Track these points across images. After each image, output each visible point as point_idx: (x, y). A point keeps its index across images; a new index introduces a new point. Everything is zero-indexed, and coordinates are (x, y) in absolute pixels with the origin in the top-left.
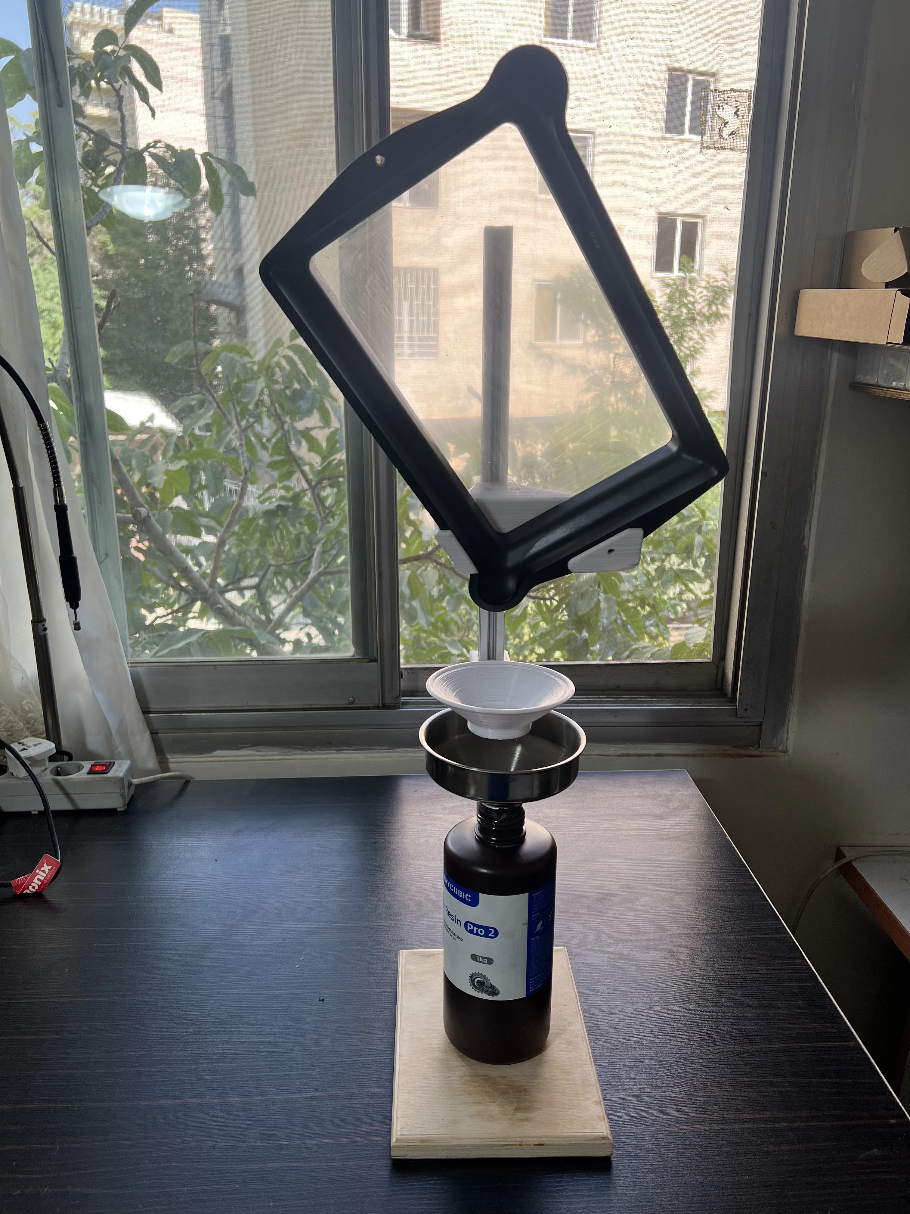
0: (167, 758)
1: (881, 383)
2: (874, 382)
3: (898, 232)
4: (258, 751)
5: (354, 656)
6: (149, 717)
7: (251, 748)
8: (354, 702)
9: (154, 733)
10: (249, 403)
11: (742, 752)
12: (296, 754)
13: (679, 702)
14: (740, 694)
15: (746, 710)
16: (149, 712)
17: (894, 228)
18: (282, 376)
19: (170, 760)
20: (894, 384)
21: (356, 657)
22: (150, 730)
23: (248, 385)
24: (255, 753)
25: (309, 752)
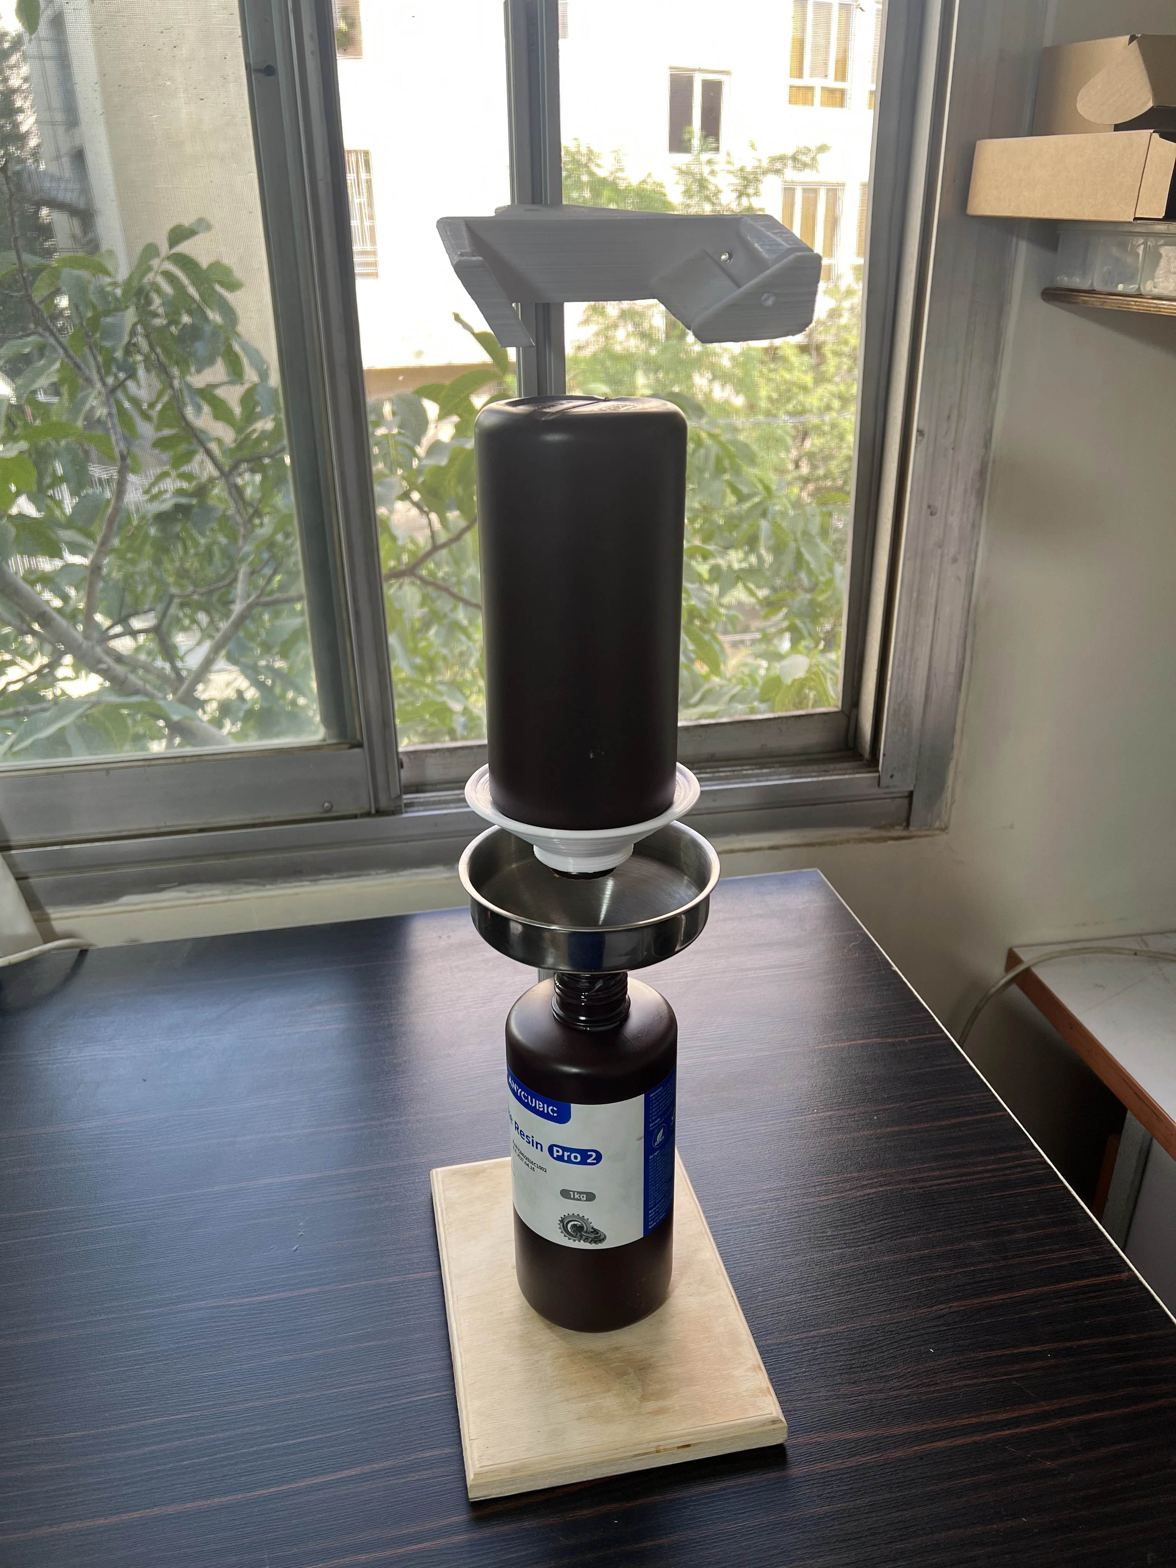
0: (47, 914)
1: (1097, 287)
2: (1086, 286)
3: (1135, 42)
4: (189, 892)
5: (324, 740)
6: (11, 856)
7: (177, 888)
8: (332, 807)
9: (21, 878)
10: (114, 350)
11: (884, 833)
12: (247, 892)
13: (799, 772)
14: (884, 755)
15: (892, 776)
16: (10, 848)
17: (1128, 37)
18: (163, 304)
19: (53, 916)
20: (1121, 287)
21: (329, 741)
22: (14, 874)
23: (109, 320)
24: (184, 894)
25: (268, 887)
